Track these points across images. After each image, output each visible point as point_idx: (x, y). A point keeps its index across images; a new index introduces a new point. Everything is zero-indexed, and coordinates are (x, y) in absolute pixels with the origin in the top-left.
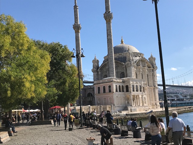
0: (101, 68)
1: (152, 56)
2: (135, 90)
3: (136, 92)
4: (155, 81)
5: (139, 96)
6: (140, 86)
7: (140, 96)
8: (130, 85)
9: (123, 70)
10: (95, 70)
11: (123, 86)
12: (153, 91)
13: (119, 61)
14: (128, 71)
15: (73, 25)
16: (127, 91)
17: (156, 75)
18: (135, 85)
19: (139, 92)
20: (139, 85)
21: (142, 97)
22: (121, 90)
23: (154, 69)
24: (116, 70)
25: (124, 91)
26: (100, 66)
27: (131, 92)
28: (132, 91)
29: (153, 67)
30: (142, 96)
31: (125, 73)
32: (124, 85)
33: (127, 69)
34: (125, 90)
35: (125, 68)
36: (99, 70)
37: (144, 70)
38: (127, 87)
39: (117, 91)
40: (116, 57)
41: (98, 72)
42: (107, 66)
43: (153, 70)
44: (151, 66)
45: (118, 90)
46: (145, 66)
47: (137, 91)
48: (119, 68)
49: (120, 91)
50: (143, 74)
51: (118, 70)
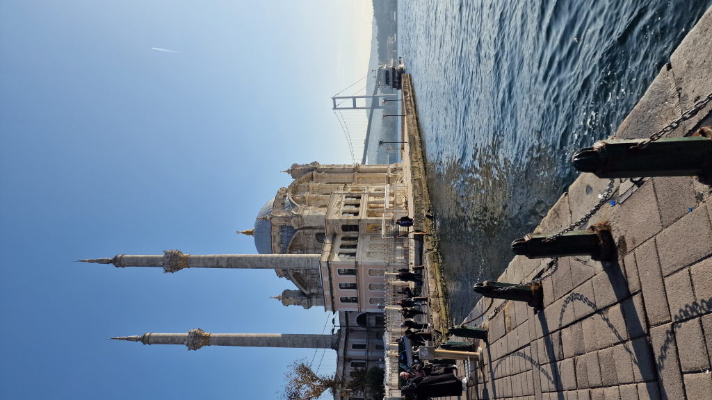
0: (303, 286)
1: (288, 171)
2: (354, 209)
3: (360, 209)
4: (344, 169)
5: (369, 203)
6: (346, 197)
7: (372, 199)
8: (341, 220)
9: (311, 236)
10: (305, 301)
11: (343, 239)
12: (364, 175)
13: (288, 242)
14: (313, 225)
15: (190, 349)
16: (355, 228)
17: (330, 166)
18: (343, 208)
19: (361, 201)
20: (344, 199)
21: (374, 195)
22: (352, 243)
23: (316, 168)
24: (310, 251)
25: (356, 236)
26: (297, 289)
27: (359, 220)
28: (357, 218)
29: (313, 170)
30: (370, 195)
31: (318, 231)
32: (342, 234)
33: (307, 225)
34: (352, 234)
35: (307, 231)
36: (307, 292)
37: (315, 189)
38: (345, 228)
39: (353, 254)
40: (279, 250)
41: (312, 294)
42: (298, 271)
43: (318, 172)
44: (310, 173)
45: (352, 250)
46: (308, 186)
47: (358, 205)
48: (305, 246)
49: (355, 247)
50: (325, 193)
51: (311, 246)
